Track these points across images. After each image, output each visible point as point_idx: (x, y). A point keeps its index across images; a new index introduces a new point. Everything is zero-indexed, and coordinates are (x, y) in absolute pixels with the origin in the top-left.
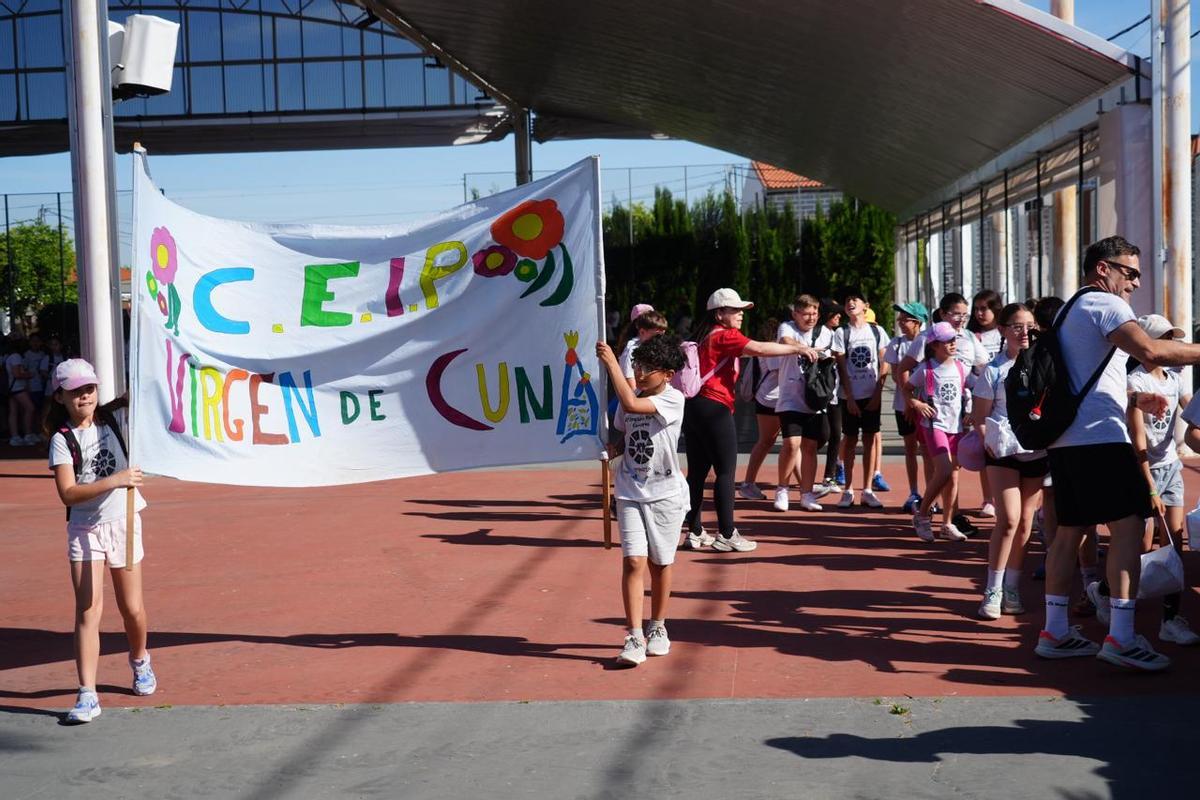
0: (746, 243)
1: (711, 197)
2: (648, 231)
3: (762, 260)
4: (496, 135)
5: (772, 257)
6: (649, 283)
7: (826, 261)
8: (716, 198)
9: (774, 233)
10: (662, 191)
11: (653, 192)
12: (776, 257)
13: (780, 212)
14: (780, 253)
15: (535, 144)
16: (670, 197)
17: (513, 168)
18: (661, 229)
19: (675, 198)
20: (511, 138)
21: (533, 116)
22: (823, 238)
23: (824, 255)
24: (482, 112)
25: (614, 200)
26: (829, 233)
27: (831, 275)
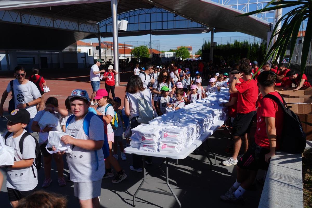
0: (249, 49)
1: (244, 41)
2: (233, 47)
3: (252, 52)
4: (208, 32)
5: (254, 52)
6: (232, 56)
7: (263, 52)
8: (245, 42)
9: (254, 48)
10: (236, 40)
11: (234, 41)
12: (254, 51)
13: (256, 44)
14: (255, 51)
15: (214, 33)
16: (237, 41)
17: (210, 37)
18: (235, 47)
19: (238, 42)
20: (210, 32)
21: (214, 28)
22: (263, 49)
23: (263, 51)
24: (206, 28)
25: (228, 42)
26: (264, 48)
27: (264, 54)
